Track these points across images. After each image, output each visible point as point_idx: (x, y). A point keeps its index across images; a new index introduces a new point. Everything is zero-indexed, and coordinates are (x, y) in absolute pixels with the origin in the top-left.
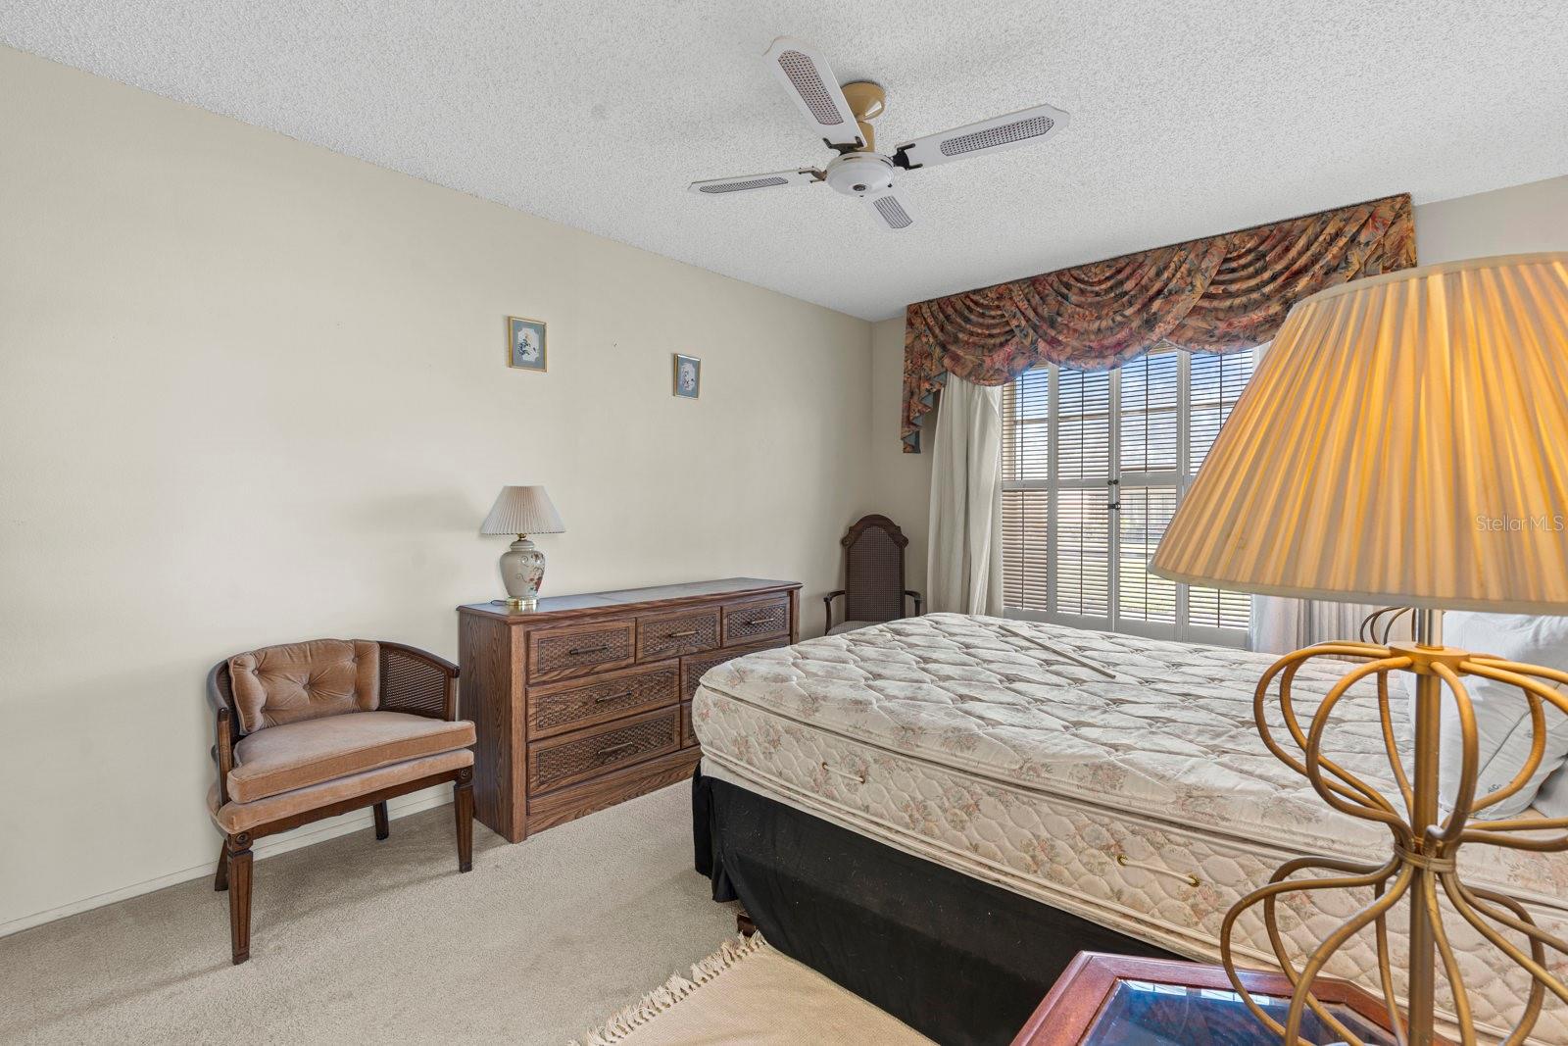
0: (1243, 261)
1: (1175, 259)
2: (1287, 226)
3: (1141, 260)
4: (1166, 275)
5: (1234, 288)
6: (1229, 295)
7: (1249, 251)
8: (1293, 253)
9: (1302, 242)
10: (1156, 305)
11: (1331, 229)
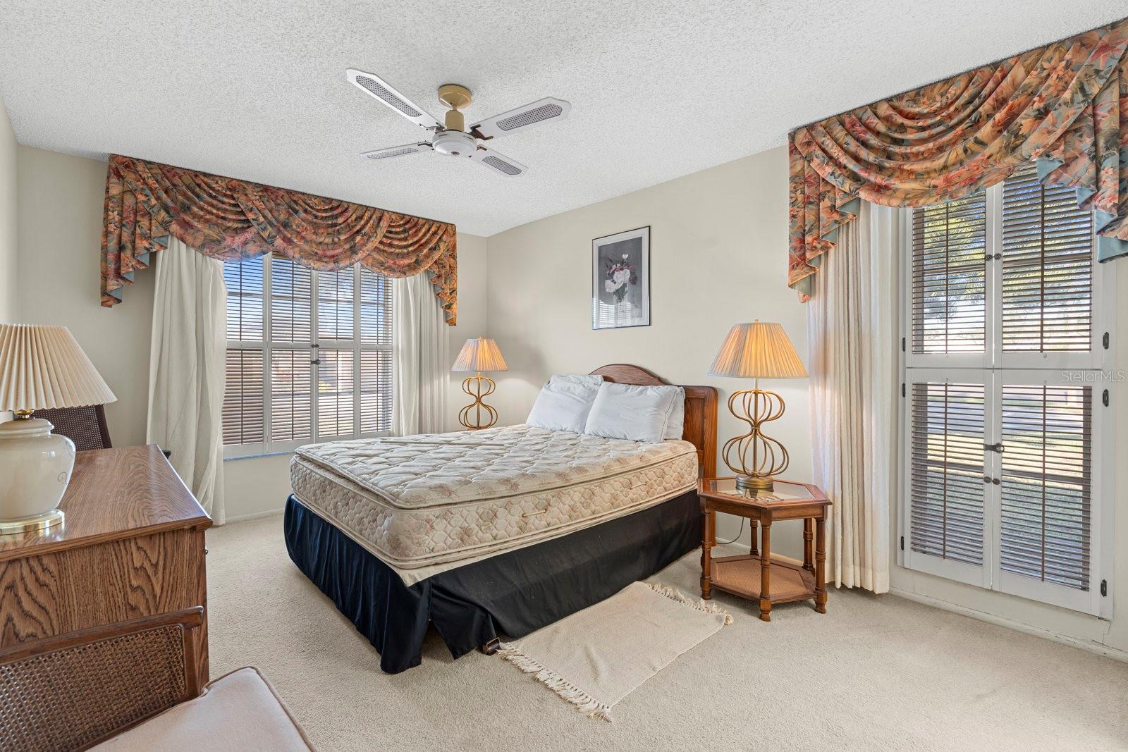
0: (398, 230)
1: (366, 215)
2: (416, 219)
3: (346, 206)
4: (362, 222)
5: (396, 243)
6: (391, 245)
7: (400, 226)
8: (421, 234)
9: (424, 230)
10: (358, 238)
11: (433, 229)
